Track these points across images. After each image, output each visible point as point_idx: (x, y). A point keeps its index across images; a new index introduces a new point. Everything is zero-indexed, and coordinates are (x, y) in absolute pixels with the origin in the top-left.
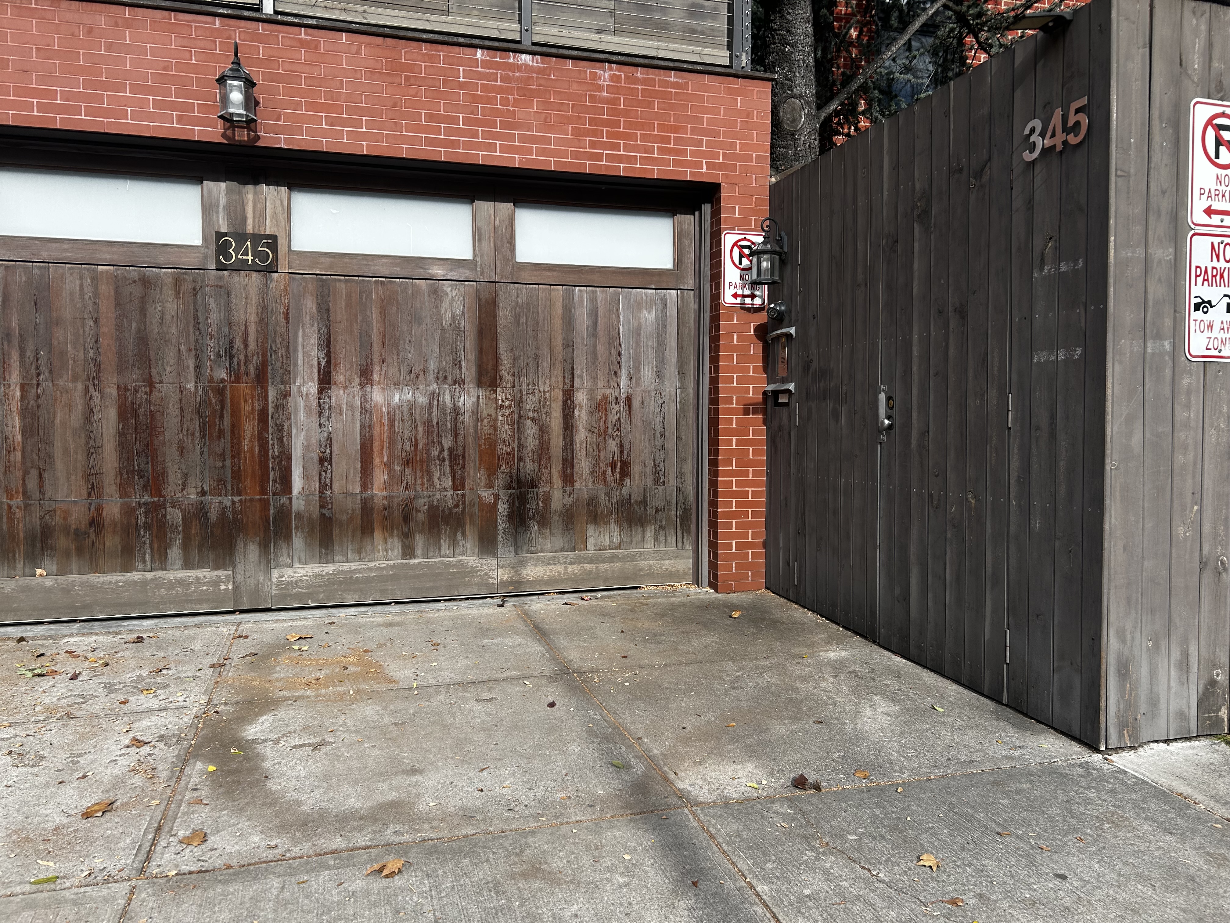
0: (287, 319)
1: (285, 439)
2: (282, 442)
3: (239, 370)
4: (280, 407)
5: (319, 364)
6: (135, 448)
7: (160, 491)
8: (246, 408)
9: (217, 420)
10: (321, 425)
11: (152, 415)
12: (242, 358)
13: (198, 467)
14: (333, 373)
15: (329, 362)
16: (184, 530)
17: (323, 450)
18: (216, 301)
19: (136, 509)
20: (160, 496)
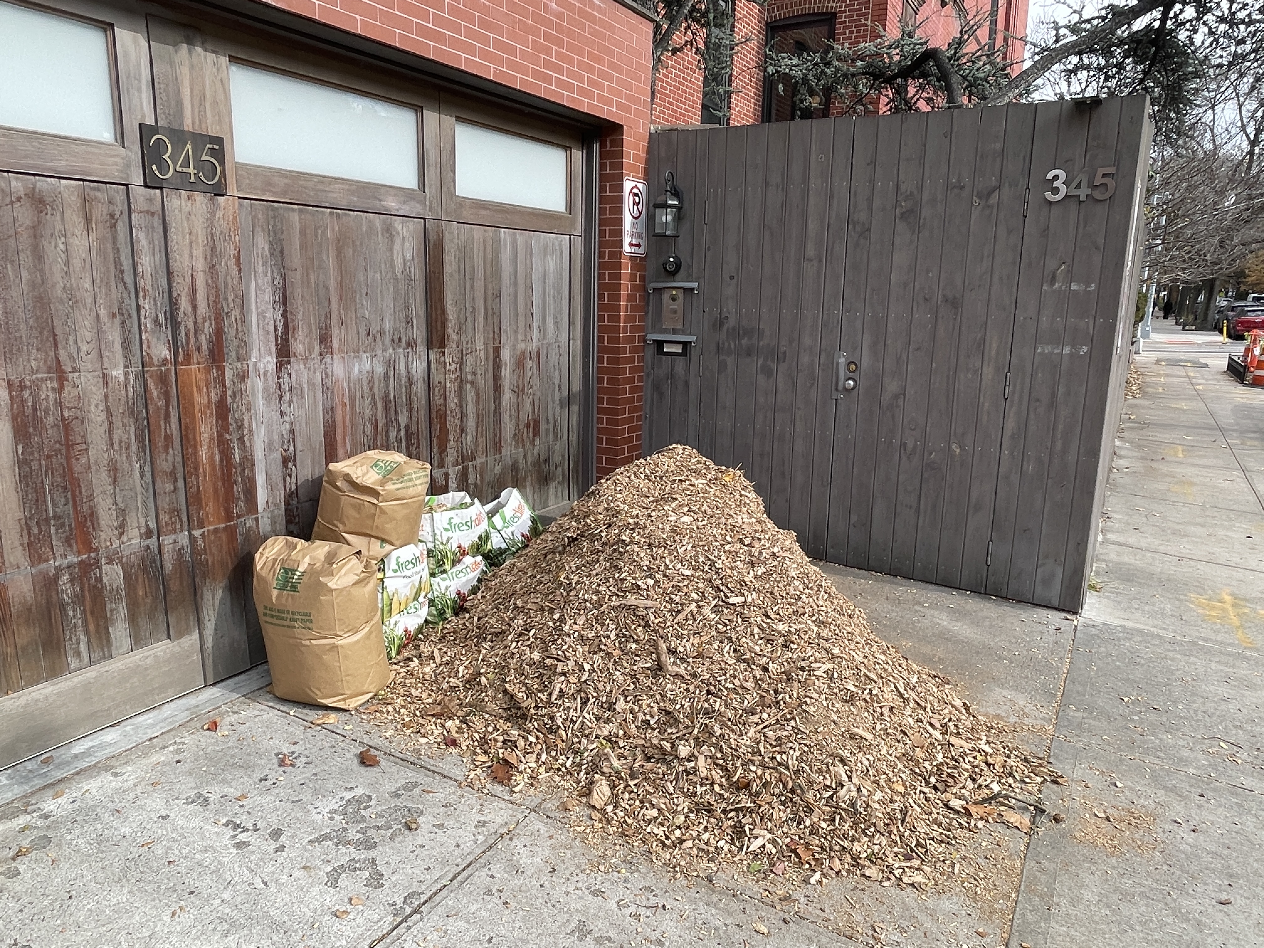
0: (239, 265)
1: (246, 439)
2: (243, 443)
3: (188, 344)
4: (239, 394)
5: (276, 329)
6: (47, 481)
7: (91, 543)
8: (200, 400)
9: (162, 422)
10: (282, 414)
11: (66, 426)
12: (191, 326)
13: (139, 497)
14: (292, 341)
15: (286, 326)
16: (128, 595)
17: (286, 447)
18: (147, 235)
19: (56, 579)
20: (90, 550)
